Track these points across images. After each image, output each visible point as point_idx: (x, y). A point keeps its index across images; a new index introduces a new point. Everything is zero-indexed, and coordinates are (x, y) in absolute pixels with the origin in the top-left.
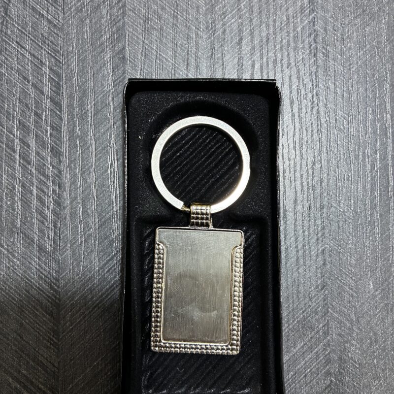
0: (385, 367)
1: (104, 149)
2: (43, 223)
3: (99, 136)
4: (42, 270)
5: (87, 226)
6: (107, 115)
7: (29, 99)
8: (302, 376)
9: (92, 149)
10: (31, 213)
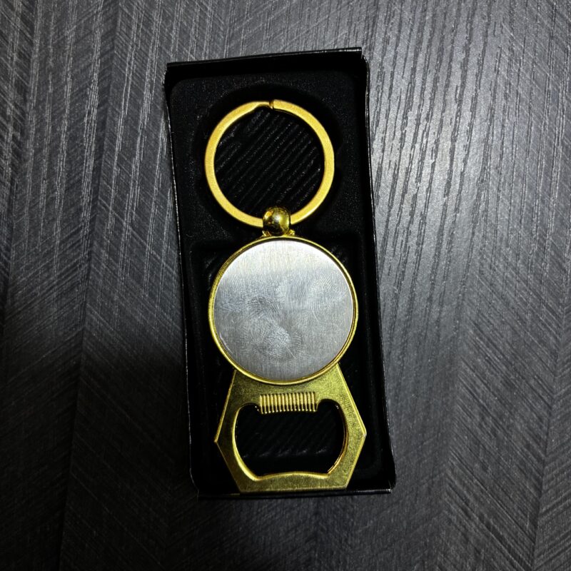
0: (401, 411)
1: (82, 91)
3: (78, 72)
5: (51, 188)
6: (90, 46)
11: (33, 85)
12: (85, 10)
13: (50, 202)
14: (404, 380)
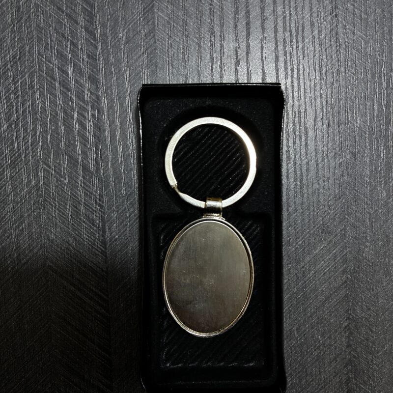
1: (138, 75)
2: (85, 145)
3: (132, 62)
4: (86, 188)
5: (125, 147)
6: (138, 43)
7: (65, 29)
8: (322, 275)
9: (126, 75)
10: (73, 137)
11: (101, 76)
12: (130, 18)
13: (126, 158)
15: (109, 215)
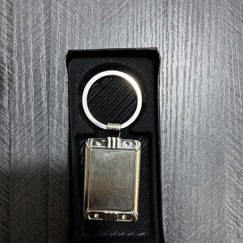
11: (15, 48)
12: (36, 12)
13: (28, 100)
14: (201, 164)
15: (14, 137)
